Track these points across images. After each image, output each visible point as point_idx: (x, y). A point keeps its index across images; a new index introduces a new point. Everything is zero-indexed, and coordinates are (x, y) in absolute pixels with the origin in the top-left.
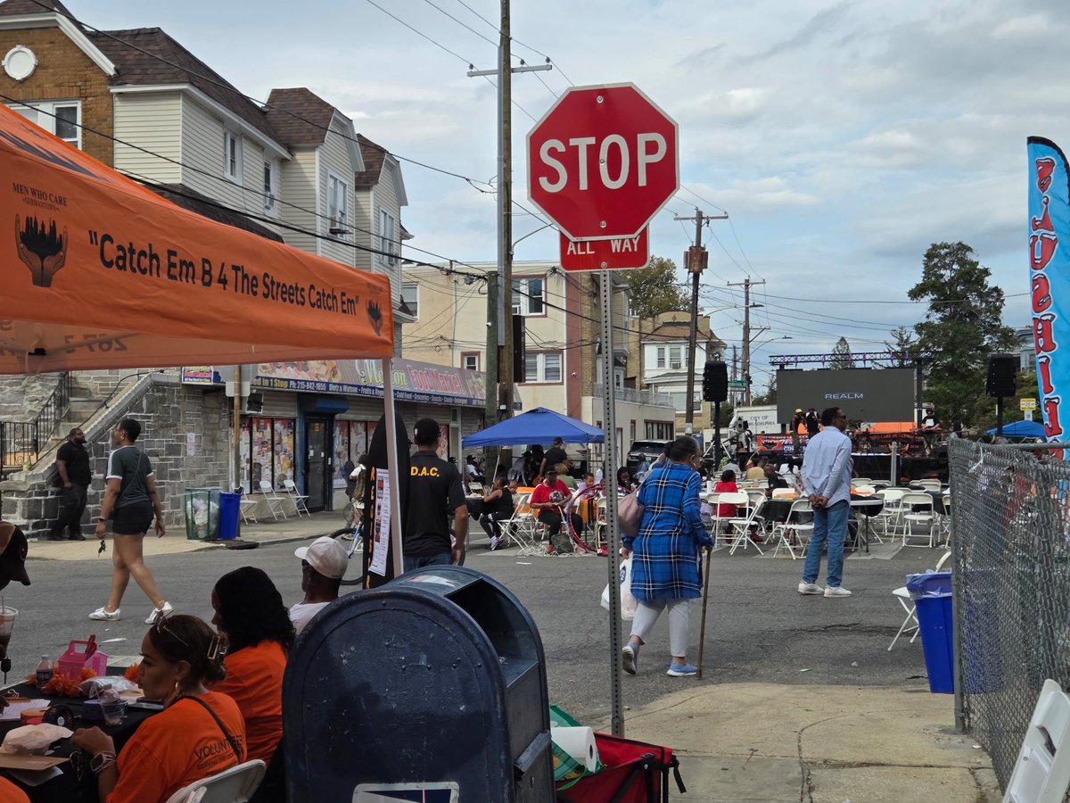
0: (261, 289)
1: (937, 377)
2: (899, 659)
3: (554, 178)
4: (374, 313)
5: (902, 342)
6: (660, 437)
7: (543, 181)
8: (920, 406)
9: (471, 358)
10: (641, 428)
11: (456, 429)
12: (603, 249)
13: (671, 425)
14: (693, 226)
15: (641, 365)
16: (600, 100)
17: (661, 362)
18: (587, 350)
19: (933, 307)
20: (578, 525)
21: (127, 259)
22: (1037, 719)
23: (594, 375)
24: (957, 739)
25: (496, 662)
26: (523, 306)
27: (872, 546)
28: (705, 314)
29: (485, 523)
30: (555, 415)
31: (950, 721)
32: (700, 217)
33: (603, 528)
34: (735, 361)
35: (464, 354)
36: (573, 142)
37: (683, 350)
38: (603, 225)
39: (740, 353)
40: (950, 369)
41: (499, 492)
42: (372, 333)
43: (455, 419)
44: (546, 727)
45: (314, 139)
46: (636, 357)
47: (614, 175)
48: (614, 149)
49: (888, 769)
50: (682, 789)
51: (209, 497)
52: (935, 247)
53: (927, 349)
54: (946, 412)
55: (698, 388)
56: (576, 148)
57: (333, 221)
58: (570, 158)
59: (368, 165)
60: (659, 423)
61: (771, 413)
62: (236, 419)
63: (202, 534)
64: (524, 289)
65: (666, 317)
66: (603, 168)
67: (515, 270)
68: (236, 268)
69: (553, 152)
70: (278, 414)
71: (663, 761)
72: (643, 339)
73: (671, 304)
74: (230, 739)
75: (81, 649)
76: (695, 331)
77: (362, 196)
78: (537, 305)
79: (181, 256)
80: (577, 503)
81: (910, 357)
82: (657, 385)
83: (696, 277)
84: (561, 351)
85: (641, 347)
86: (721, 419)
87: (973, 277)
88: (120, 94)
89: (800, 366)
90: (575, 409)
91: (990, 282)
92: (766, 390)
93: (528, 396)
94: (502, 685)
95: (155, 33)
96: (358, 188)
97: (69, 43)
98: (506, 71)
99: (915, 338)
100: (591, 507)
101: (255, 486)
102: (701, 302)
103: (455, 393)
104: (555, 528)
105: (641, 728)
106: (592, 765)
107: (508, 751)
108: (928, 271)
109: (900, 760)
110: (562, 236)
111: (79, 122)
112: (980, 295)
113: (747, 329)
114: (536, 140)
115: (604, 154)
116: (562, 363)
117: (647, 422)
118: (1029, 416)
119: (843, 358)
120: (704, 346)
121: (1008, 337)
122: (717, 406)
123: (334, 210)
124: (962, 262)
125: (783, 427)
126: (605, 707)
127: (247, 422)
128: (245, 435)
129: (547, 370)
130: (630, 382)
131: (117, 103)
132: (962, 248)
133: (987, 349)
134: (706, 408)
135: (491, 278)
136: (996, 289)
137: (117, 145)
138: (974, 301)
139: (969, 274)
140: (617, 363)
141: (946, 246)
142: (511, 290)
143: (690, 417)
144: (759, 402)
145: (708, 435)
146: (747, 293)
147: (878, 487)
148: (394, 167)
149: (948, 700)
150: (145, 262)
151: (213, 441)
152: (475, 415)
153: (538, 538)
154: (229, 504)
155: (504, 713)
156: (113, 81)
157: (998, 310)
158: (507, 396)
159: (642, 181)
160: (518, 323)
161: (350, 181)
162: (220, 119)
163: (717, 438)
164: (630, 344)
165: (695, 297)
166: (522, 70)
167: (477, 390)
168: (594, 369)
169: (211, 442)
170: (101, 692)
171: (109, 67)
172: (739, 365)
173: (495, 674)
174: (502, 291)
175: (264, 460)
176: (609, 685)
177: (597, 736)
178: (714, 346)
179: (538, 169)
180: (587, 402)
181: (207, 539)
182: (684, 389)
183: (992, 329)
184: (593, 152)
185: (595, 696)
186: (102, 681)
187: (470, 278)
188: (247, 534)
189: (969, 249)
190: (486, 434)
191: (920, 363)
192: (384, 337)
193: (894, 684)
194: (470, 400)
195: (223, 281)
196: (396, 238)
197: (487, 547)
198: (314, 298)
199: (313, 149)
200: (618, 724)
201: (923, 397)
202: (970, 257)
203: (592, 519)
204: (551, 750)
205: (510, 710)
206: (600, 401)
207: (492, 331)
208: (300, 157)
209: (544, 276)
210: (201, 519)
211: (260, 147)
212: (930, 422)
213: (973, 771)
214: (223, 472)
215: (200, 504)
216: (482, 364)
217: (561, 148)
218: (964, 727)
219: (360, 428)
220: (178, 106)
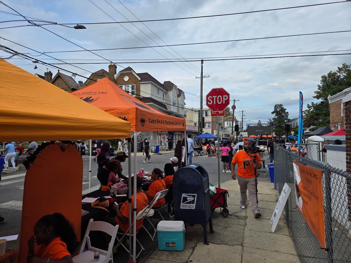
0: (168, 123)
1: (276, 127)
2: (266, 176)
3: (210, 102)
4: (183, 124)
5: (270, 121)
6: (227, 137)
7: (208, 103)
8: (273, 133)
9: (195, 124)
10: (224, 135)
11: (193, 136)
12: (218, 113)
13: (229, 135)
14: (233, 102)
15: (224, 125)
16: (217, 90)
17: (227, 124)
18: (215, 123)
19: (276, 115)
20: (213, 152)
21: (153, 121)
22: (284, 189)
23: (216, 127)
24: (274, 190)
25: (202, 177)
26: (204, 116)
27: (263, 157)
28: (235, 116)
29: (198, 152)
30: (209, 134)
31: (273, 187)
32: (234, 100)
33: (217, 153)
34: (240, 124)
35: (194, 123)
36: (213, 97)
37: (231, 123)
38: (218, 109)
39: (241, 123)
40: (279, 126)
41: (200, 147)
42: (183, 128)
43: (193, 134)
44: (209, 187)
45: (171, 89)
46: (223, 123)
47: (220, 102)
48: (220, 98)
49: (262, 195)
50: (229, 196)
51: (155, 146)
52: (276, 105)
53: (275, 122)
54: (278, 133)
55: (234, 129)
56: (214, 97)
57: (174, 103)
58: (213, 99)
59: (179, 93)
60: (227, 135)
61: (246, 133)
62: (159, 134)
63: (153, 152)
64: (204, 113)
65: (228, 117)
66: (218, 101)
67: (203, 109)
68: (165, 121)
69: (210, 98)
70: (165, 133)
71: (226, 192)
72: (224, 121)
73: (229, 114)
74: (163, 185)
75: (141, 172)
76: (233, 119)
77: (178, 98)
78: (206, 115)
79: (159, 120)
80: (213, 149)
81: (271, 124)
82: (227, 128)
83: (234, 110)
84: (210, 123)
85: (224, 122)
86: (238, 134)
87: (283, 110)
88: (141, 83)
89: (251, 126)
90: (213, 133)
91: (286, 111)
92: (246, 129)
93: (205, 130)
94: (203, 181)
95: (147, 73)
96: (178, 97)
97: (134, 75)
98: (202, 77)
99: (273, 121)
100: (215, 150)
101: (161, 144)
102: (234, 114)
103: (193, 130)
104: (209, 153)
105: (223, 187)
106: (215, 192)
107: (203, 190)
108: (275, 109)
109: (264, 193)
110: (211, 111)
111: (135, 88)
112: (285, 114)
113: (242, 119)
114: (207, 96)
115: (218, 99)
116: (211, 125)
117: (225, 134)
118: (293, 135)
119: (260, 124)
120: (235, 122)
121: (289, 121)
122: (237, 132)
123: (174, 100)
124: (281, 107)
125: (249, 136)
126: (217, 183)
127: (160, 134)
128: (160, 136)
129: (208, 126)
130: (222, 128)
131: (141, 84)
132: (281, 105)
133: (285, 122)
134: (235, 133)
135: (199, 111)
136: (287, 112)
137: (141, 92)
138: (283, 114)
139: (282, 109)
140: (220, 125)
141: (278, 105)
142: (202, 113)
143: (232, 134)
144: (245, 131)
145: (235, 137)
146: (243, 113)
147: (264, 147)
148: (183, 93)
149: (273, 184)
150: (154, 121)
151: (155, 137)
152: (196, 133)
153: (206, 154)
154: (157, 147)
155: (203, 185)
156: (140, 81)
157: (287, 116)
158: (201, 130)
159: (224, 103)
160: (203, 118)
161: (176, 96)
162: (156, 87)
163: (237, 137)
164: (222, 121)
165: (233, 114)
166: (205, 77)
167: (196, 129)
168: (216, 126)
169: (155, 138)
170: (145, 178)
171: (140, 79)
172: (241, 125)
173: (202, 179)
174: (201, 113)
175: (163, 140)
176: (218, 179)
177: (216, 188)
178: (237, 122)
179: (208, 101)
180: (215, 131)
181: (154, 153)
182: (232, 129)
183: (287, 119)
184: (216, 98)
185: (216, 181)
186: (145, 177)
187: (196, 111)
188: (160, 152)
189: (282, 105)
190: (198, 137)
191: (273, 125)
192: (185, 128)
193: (265, 181)
194: (195, 131)
195: (164, 123)
196: (184, 104)
197: (198, 155)
198: (175, 123)
199: (171, 91)
200: (219, 186)
201: (273, 131)
202: (283, 107)
203: (215, 151)
204: (209, 190)
205: (204, 185)
206: (217, 131)
207: (199, 120)
208: (169, 92)
209: (208, 110)
210: (153, 150)
211: (162, 91)
212: (275, 136)
213: (276, 195)
214: (156, 142)
215: (153, 147)
216: (197, 125)
217: (211, 98)
218: (275, 189)
219: (178, 135)
220: (150, 85)
